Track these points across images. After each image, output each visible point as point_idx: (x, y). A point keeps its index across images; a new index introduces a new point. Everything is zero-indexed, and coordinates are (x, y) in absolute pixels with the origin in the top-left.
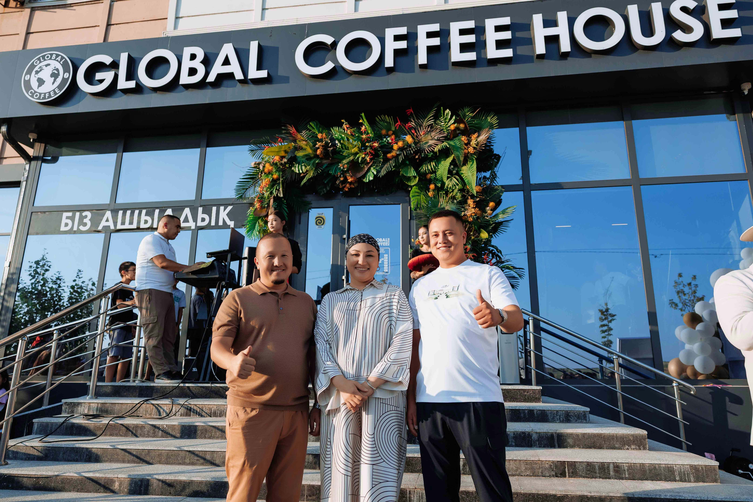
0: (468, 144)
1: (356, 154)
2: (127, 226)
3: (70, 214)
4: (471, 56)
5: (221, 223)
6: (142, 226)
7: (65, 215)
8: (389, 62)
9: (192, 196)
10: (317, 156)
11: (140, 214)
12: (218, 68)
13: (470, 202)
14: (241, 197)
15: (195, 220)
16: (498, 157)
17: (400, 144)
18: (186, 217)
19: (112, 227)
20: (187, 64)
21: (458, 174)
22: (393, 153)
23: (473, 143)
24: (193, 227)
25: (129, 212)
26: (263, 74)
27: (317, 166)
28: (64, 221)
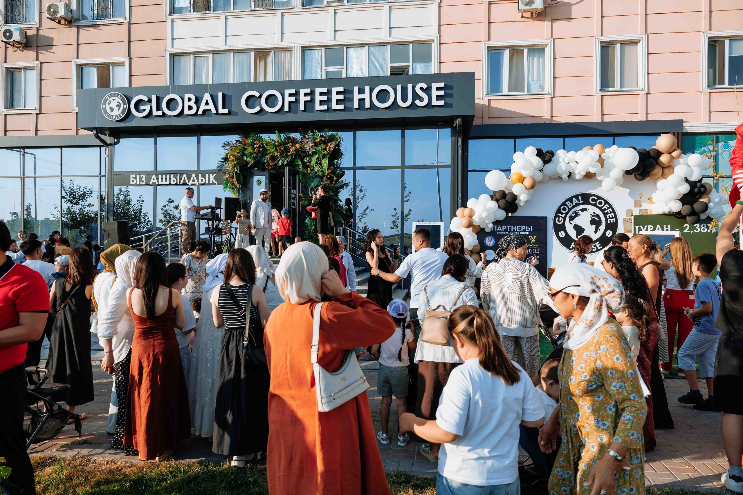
0: (325, 149)
1: (273, 152)
2: (164, 183)
3: (134, 176)
4: (325, 107)
5: (211, 182)
6: (172, 183)
7: (132, 176)
8: (286, 108)
9: (196, 168)
10: (255, 153)
11: (170, 176)
12: (203, 107)
13: (325, 178)
14: (220, 170)
15: (198, 180)
16: (342, 154)
17: (294, 148)
18: (194, 178)
19: (157, 183)
20: (187, 104)
21: (320, 164)
22: (290, 153)
23: (328, 149)
24: (198, 184)
25: (164, 176)
26: (226, 111)
27: (255, 158)
28: (132, 179)
